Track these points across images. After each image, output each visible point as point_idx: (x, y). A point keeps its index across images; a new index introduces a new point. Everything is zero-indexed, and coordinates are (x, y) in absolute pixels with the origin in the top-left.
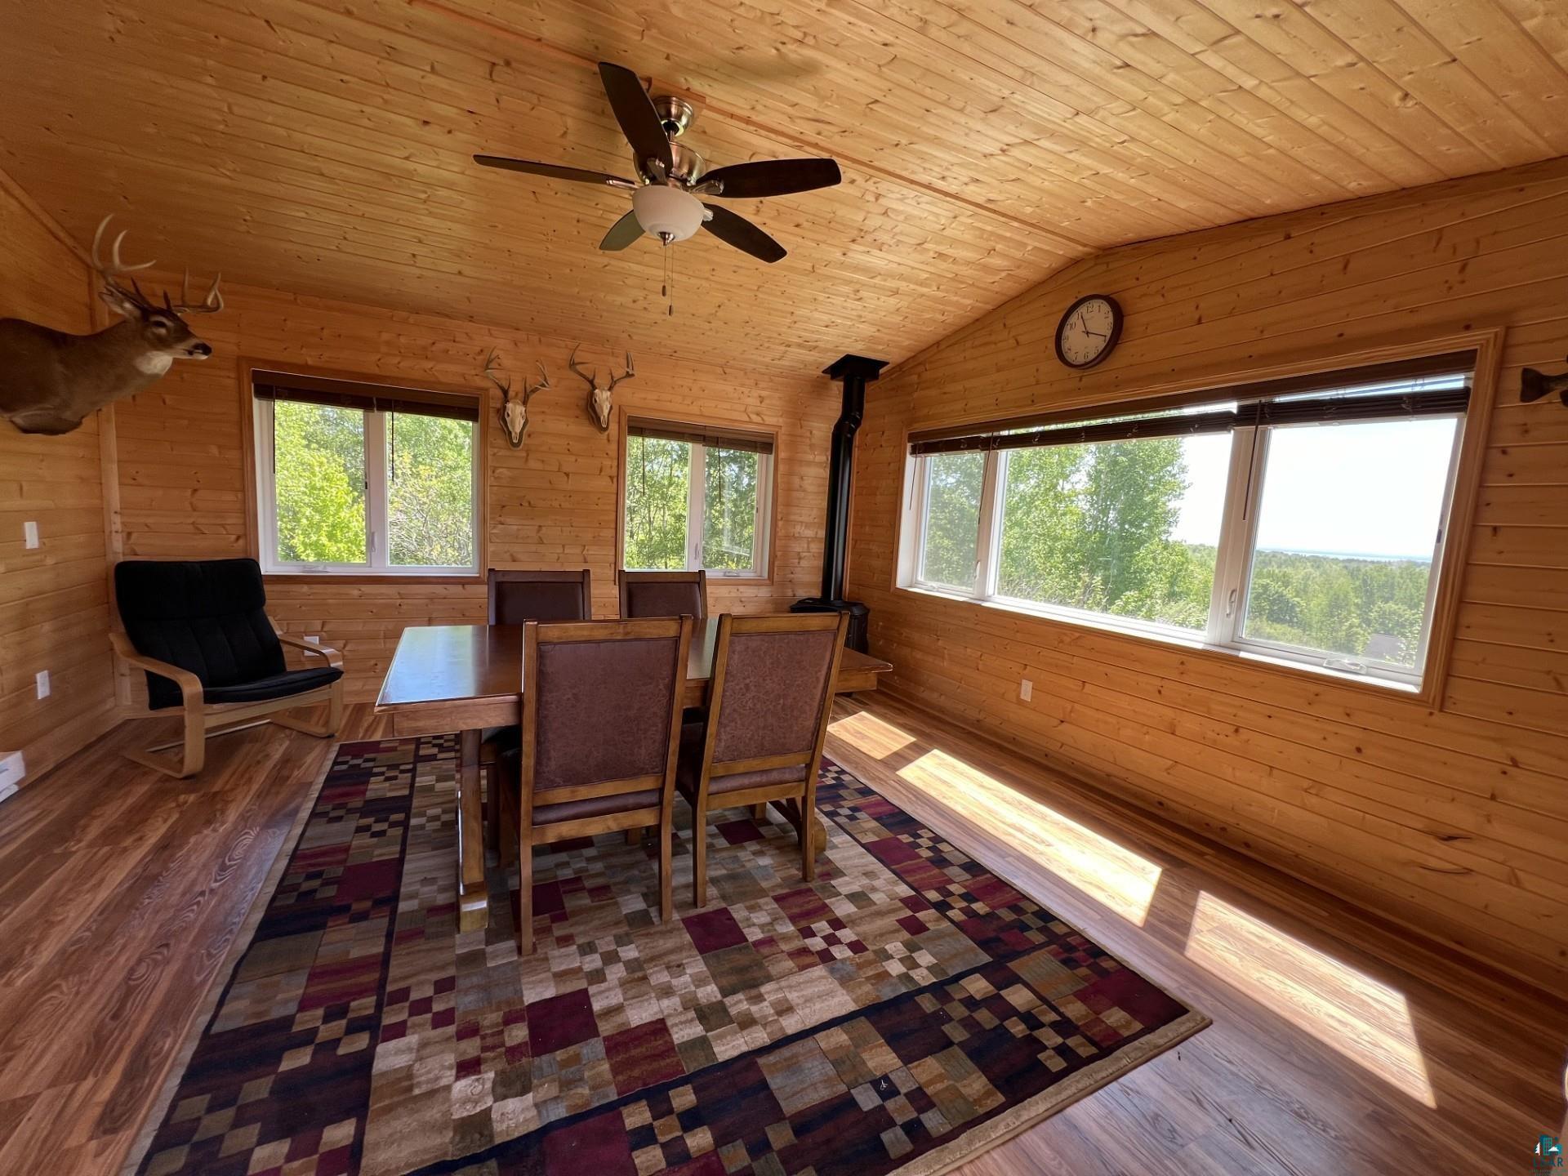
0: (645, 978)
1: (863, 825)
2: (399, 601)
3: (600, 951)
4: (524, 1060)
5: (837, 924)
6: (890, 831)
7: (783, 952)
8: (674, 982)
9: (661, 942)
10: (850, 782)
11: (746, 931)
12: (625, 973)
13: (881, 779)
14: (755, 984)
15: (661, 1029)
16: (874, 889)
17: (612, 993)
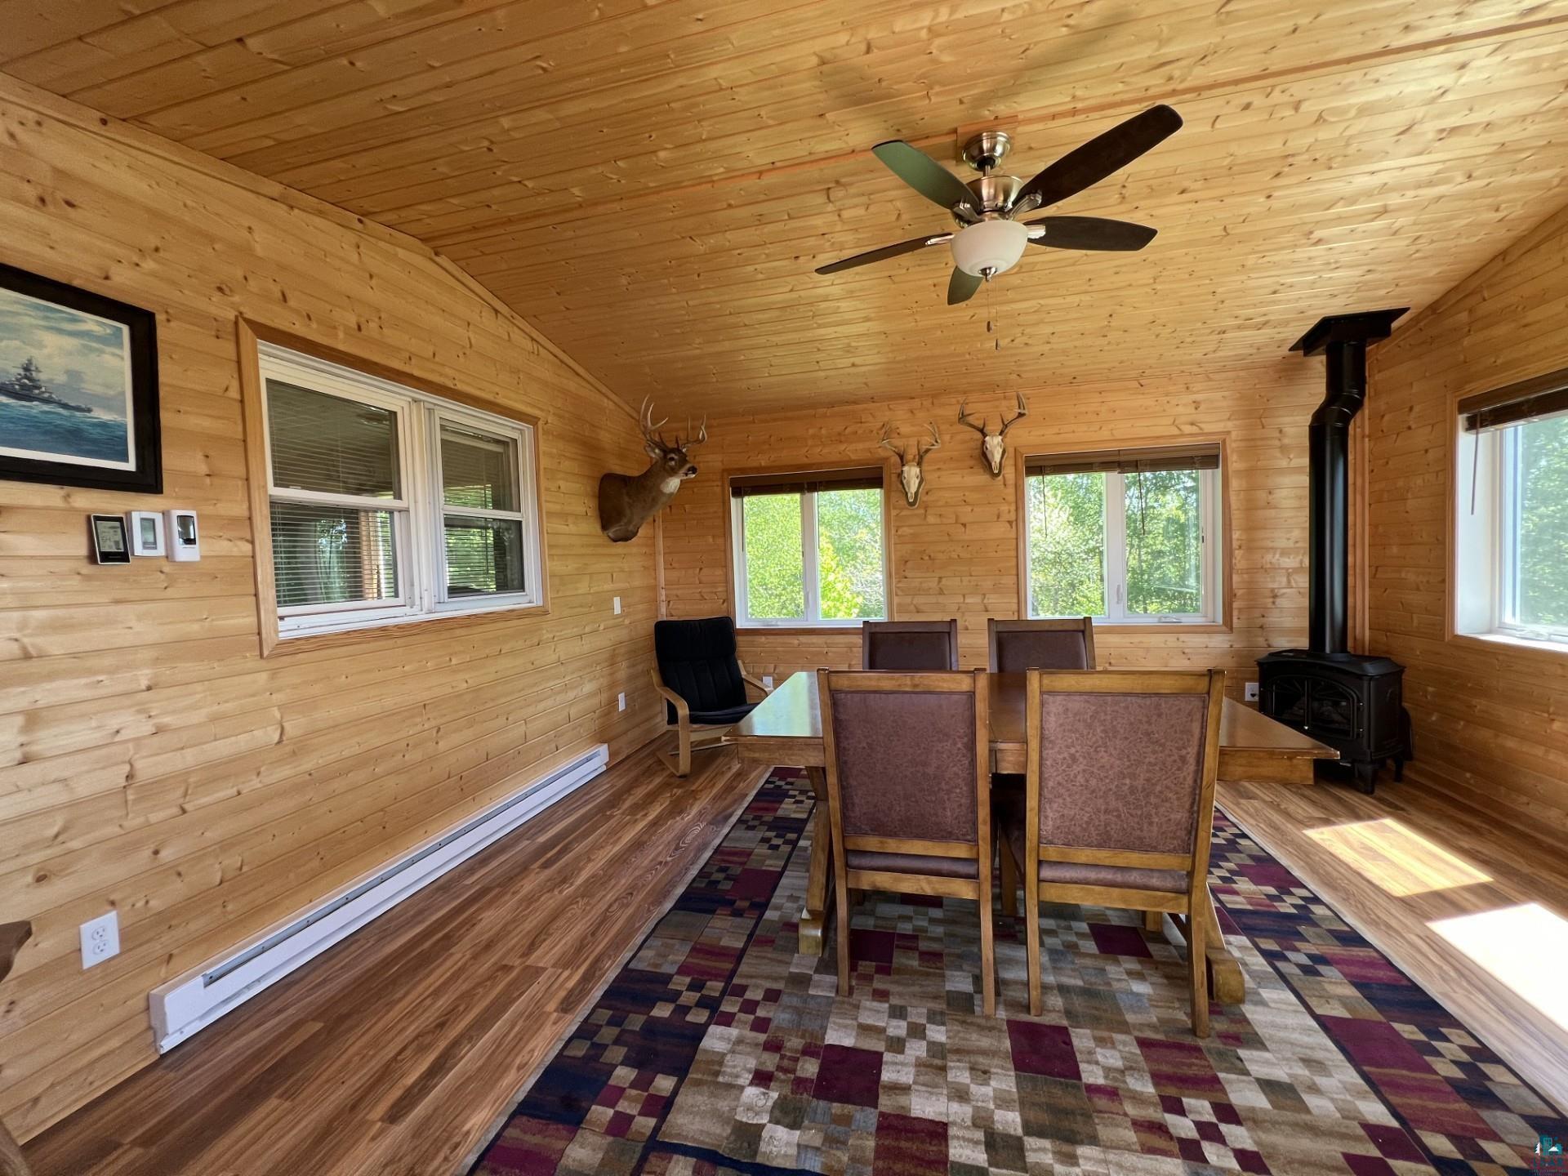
0: (943, 1069)
1: (1327, 986)
2: (826, 650)
3: (909, 1020)
4: (805, 1096)
5: (1227, 1113)
6: (1380, 1011)
7: (1126, 1115)
8: (974, 1088)
9: (974, 1036)
10: (1324, 918)
11: (1083, 1066)
12: (925, 1054)
13: (1388, 926)
14: (1072, 1139)
15: (940, 1134)
16: (1314, 1089)
17: (906, 1069)
